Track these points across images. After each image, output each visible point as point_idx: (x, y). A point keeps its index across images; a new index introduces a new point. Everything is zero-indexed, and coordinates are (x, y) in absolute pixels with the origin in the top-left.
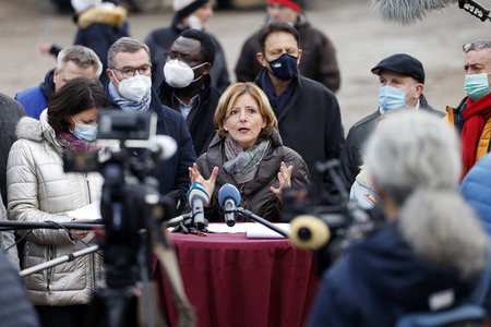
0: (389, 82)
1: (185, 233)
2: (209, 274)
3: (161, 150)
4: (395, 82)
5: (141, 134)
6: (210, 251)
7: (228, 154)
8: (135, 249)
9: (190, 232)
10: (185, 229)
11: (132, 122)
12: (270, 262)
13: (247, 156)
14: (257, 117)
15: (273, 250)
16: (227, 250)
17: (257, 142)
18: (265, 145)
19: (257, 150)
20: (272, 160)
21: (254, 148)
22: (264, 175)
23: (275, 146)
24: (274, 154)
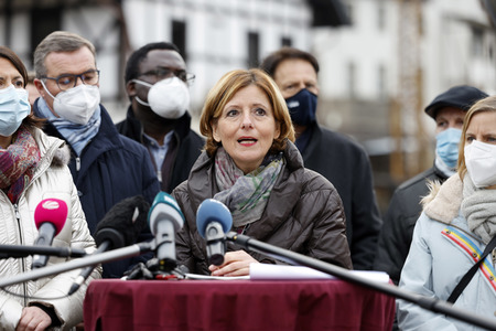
1: (147, 278)
4: (460, 123)
7: (221, 180)
9: (155, 278)
10: (147, 272)
12: (289, 318)
13: (248, 183)
17: (266, 161)
18: (276, 167)
19: (265, 173)
20: (288, 190)
21: (260, 171)
22: (277, 213)
23: (291, 167)
24: (292, 179)
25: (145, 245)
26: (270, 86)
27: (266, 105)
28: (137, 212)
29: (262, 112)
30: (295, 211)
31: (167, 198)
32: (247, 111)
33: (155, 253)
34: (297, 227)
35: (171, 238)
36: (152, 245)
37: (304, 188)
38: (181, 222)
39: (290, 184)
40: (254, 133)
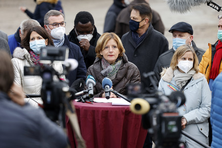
0: (177, 36)
2: (94, 122)
3: (70, 66)
4: (180, 36)
5: (61, 58)
6: (95, 111)
7: (103, 66)
8: (57, 113)
9: (85, 102)
11: (57, 52)
12: (123, 117)
13: (111, 67)
14: (117, 50)
15: (124, 111)
16: (103, 111)
17: (117, 61)
18: (120, 62)
19: (116, 65)
20: (123, 70)
21: (115, 64)
22: (120, 76)
23: (124, 62)
24: (124, 66)
25: (85, 91)
26: (117, 39)
27: (116, 45)
28: (81, 84)
29: (115, 47)
30: (125, 75)
31: (91, 77)
32: (111, 47)
33: (88, 92)
34: (126, 80)
35: (92, 88)
36: (87, 91)
37: (128, 68)
38: (95, 83)
39: (124, 68)
40: (113, 54)
